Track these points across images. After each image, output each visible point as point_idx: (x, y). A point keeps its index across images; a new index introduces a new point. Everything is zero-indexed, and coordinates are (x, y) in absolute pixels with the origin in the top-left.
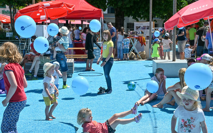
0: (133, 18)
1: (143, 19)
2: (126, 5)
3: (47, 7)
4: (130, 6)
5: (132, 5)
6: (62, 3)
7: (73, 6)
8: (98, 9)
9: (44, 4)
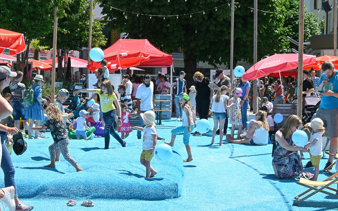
0: (209, 64)
1: (223, 63)
2: (200, 47)
3: (125, 57)
4: (206, 48)
5: (208, 46)
6: (139, 53)
7: (148, 55)
8: (167, 55)
9: (122, 54)
